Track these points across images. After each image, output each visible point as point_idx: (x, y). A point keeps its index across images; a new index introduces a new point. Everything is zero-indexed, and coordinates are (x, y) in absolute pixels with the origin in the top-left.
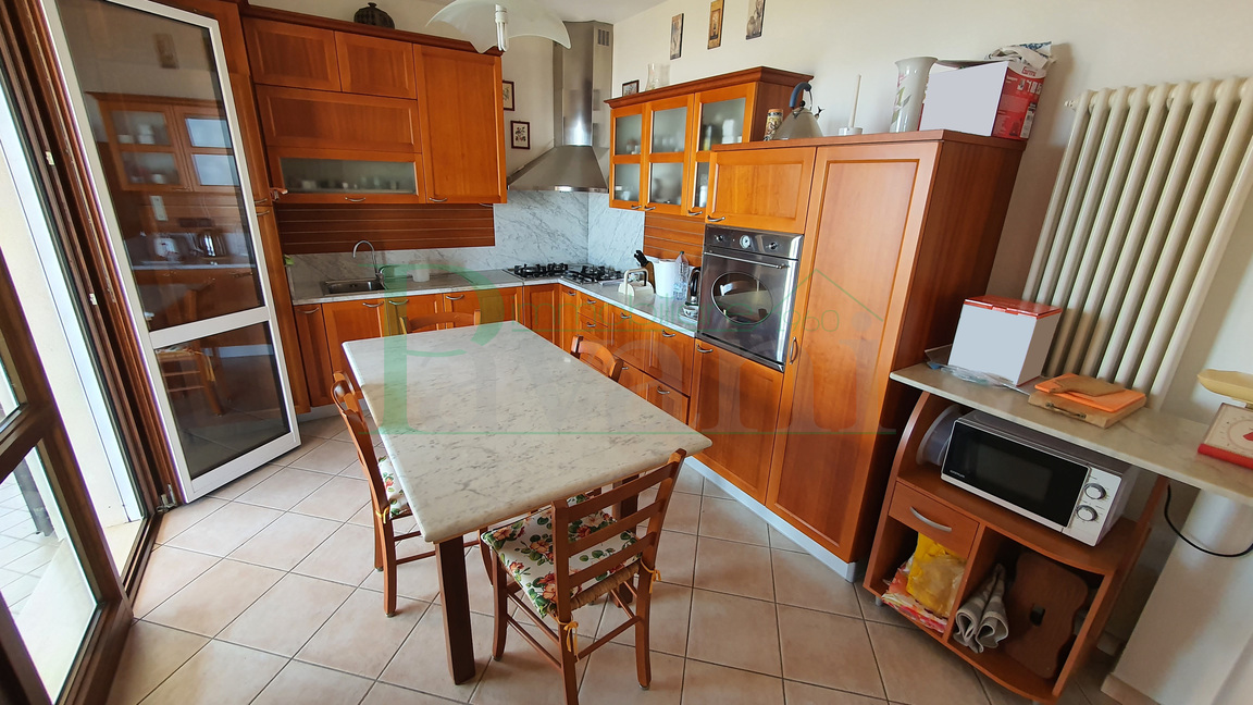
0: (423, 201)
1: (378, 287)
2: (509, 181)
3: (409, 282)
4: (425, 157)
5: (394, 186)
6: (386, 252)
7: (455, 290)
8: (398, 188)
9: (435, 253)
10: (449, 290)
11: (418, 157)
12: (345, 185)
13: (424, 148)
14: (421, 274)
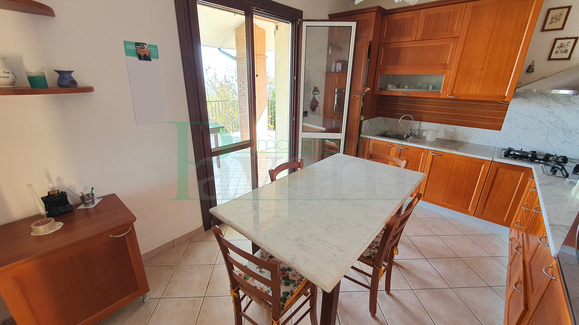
0: (443, 96)
4: (452, 72)
6: (422, 122)
7: (437, 149)
11: (448, 71)
13: (454, 67)
14: (432, 137)
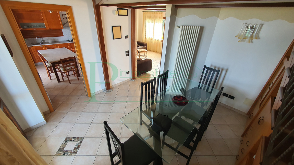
0: (47, 29)
1: (42, 44)
2: (63, 25)
3: (48, 43)
4: (46, 21)
5: (41, 27)
7: (56, 44)
8: (42, 27)
9: (52, 38)
10: (55, 44)
11: (45, 22)
12: (32, 27)
14: (50, 41)
